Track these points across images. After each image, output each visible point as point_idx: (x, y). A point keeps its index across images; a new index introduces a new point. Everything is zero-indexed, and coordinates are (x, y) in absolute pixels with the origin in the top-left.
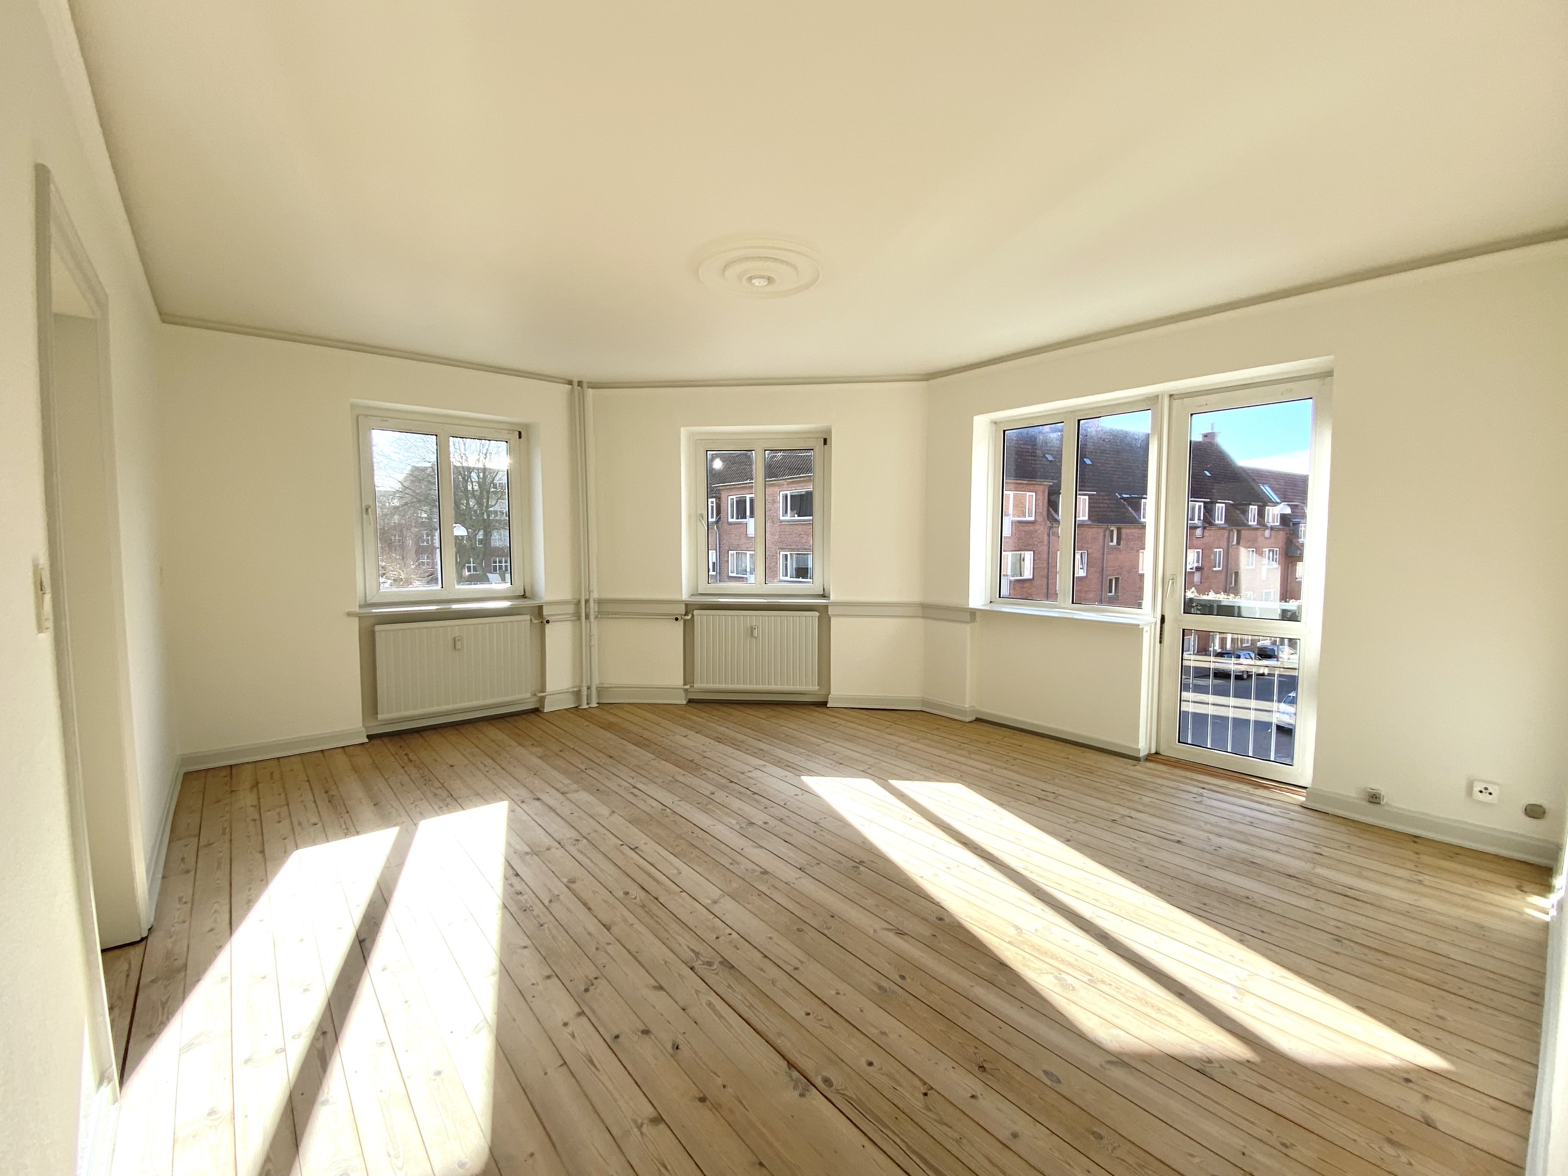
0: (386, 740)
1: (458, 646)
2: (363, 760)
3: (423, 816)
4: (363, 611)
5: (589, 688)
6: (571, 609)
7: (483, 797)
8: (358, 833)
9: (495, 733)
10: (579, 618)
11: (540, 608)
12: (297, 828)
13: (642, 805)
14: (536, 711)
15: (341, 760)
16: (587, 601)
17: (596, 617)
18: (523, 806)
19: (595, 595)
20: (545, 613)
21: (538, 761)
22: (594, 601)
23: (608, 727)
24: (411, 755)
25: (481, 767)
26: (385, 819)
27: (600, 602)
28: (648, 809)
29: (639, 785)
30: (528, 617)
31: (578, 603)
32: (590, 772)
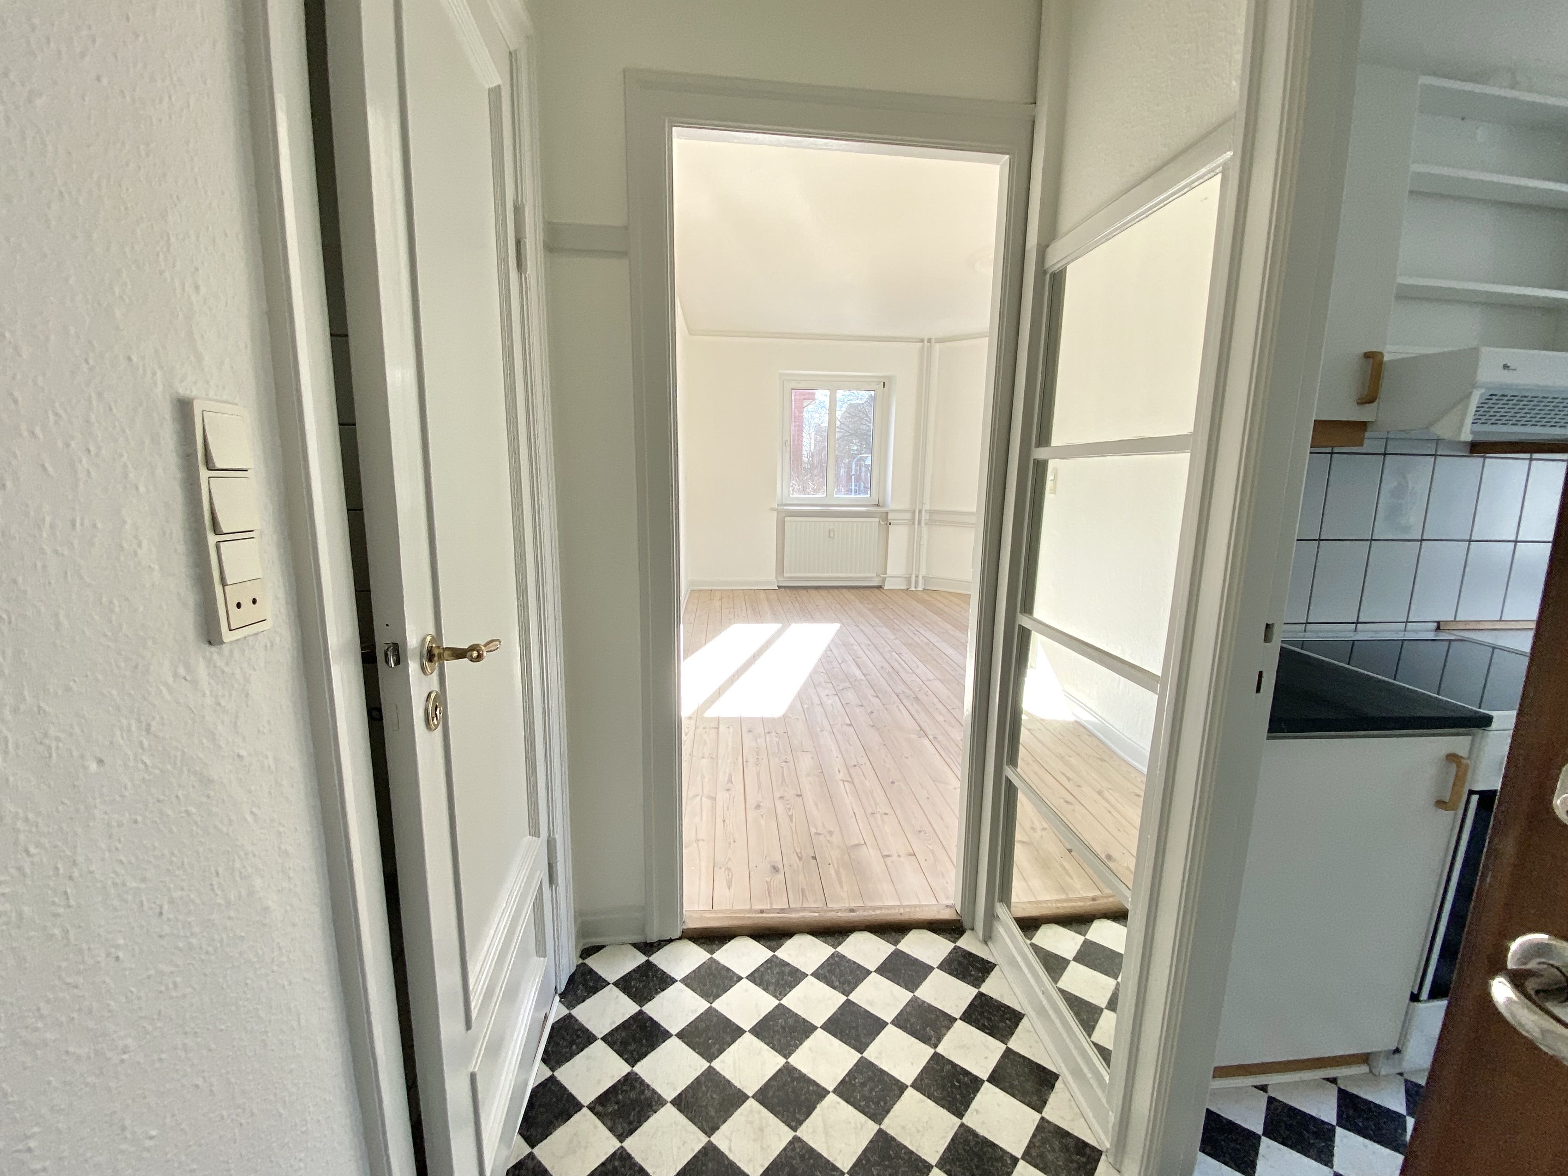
0: (787, 590)
1: (832, 535)
2: (773, 596)
3: (795, 622)
4: (780, 508)
5: (917, 577)
6: (908, 516)
7: (828, 620)
8: (762, 623)
9: (847, 594)
10: (914, 524)
11: (887, 513)
12: (736, 617)
13: (916, 639)
14: (880, 587)
15: (762, 595)
16: (920, 511)
17: (926, 524)
18: (848, 628)
19: (927, 507)
20: (890, 517)
21: (867, 611)
22: (926, 511)
23: (922, 602)
24: (799, 599)
25: (834, 608)
26: (775, 619)
27: (931, 512)
28: (919, 641)
29: (922, 631)
30: (877, 520)
31: (914, 512)
32: (895, 621)
